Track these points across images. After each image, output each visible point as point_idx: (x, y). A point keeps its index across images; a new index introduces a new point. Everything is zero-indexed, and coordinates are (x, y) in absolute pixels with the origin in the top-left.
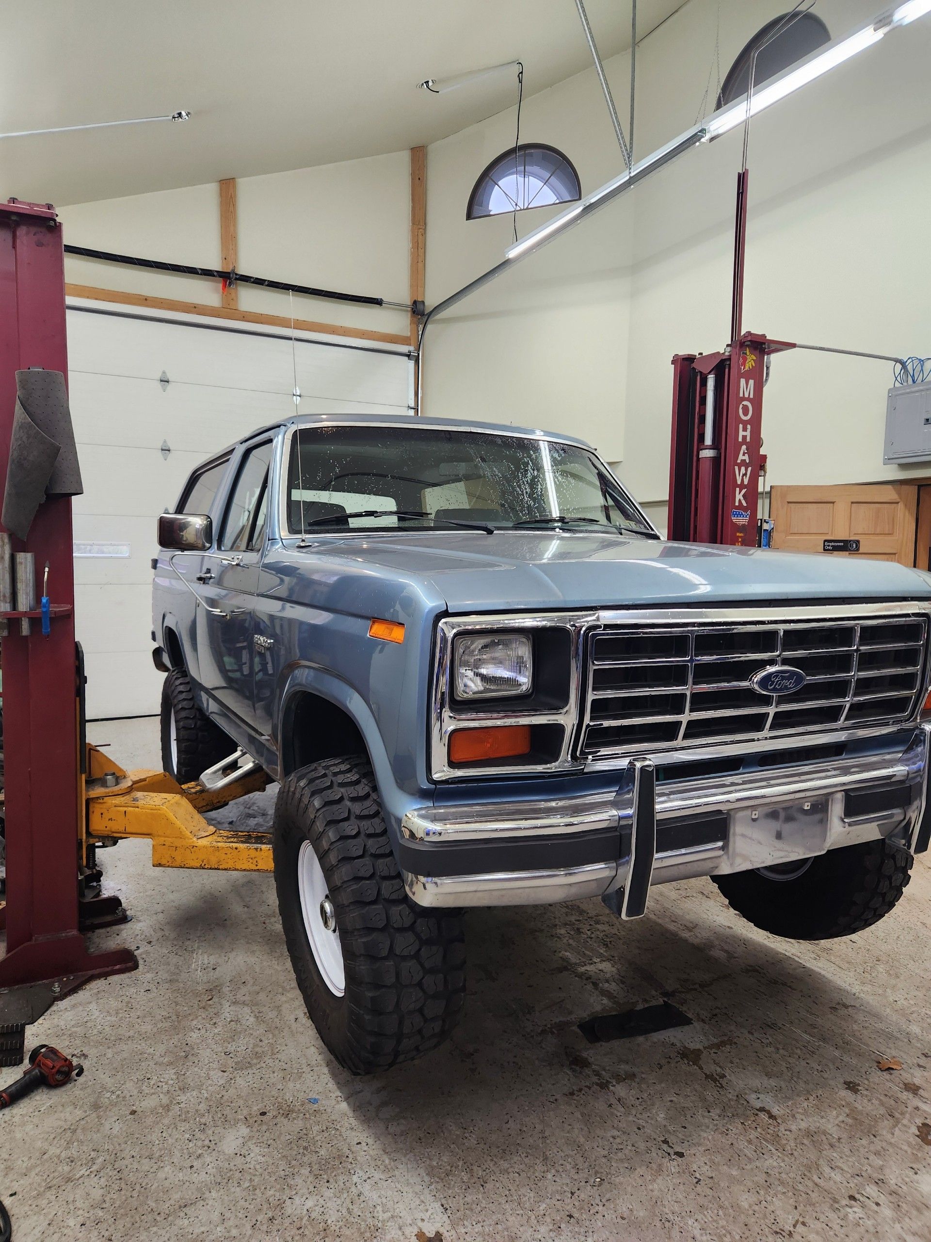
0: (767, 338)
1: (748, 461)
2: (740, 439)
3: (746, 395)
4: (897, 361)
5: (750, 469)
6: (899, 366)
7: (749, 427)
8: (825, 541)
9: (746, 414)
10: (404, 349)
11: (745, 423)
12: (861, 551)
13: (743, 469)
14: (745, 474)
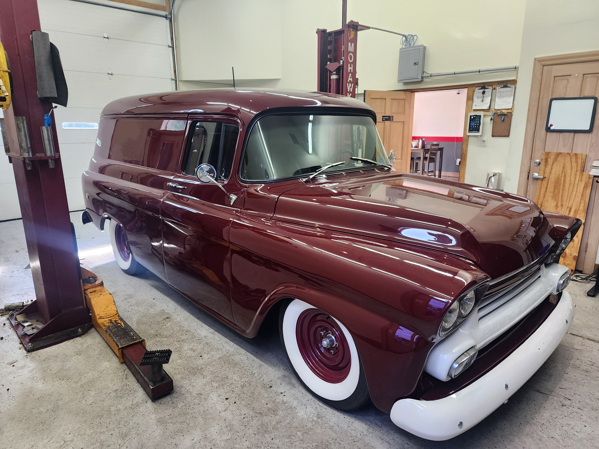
0: (359, 24)
1: (352, 81)
2: (349, 71)
3: (351, 51)
4: (404, 36)
5: (353, 84)
6: (404, 38)
7: (352, 65)
8: (383, 116)
9: (351, 59)
10: (164, 13)
11: (351, 63)
12: (394, 121)
13: (350, 84)
14: (351, 87)
